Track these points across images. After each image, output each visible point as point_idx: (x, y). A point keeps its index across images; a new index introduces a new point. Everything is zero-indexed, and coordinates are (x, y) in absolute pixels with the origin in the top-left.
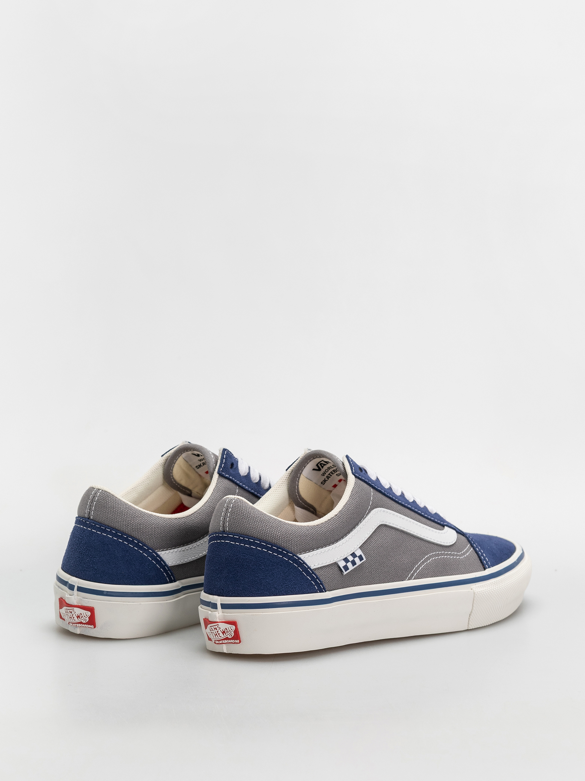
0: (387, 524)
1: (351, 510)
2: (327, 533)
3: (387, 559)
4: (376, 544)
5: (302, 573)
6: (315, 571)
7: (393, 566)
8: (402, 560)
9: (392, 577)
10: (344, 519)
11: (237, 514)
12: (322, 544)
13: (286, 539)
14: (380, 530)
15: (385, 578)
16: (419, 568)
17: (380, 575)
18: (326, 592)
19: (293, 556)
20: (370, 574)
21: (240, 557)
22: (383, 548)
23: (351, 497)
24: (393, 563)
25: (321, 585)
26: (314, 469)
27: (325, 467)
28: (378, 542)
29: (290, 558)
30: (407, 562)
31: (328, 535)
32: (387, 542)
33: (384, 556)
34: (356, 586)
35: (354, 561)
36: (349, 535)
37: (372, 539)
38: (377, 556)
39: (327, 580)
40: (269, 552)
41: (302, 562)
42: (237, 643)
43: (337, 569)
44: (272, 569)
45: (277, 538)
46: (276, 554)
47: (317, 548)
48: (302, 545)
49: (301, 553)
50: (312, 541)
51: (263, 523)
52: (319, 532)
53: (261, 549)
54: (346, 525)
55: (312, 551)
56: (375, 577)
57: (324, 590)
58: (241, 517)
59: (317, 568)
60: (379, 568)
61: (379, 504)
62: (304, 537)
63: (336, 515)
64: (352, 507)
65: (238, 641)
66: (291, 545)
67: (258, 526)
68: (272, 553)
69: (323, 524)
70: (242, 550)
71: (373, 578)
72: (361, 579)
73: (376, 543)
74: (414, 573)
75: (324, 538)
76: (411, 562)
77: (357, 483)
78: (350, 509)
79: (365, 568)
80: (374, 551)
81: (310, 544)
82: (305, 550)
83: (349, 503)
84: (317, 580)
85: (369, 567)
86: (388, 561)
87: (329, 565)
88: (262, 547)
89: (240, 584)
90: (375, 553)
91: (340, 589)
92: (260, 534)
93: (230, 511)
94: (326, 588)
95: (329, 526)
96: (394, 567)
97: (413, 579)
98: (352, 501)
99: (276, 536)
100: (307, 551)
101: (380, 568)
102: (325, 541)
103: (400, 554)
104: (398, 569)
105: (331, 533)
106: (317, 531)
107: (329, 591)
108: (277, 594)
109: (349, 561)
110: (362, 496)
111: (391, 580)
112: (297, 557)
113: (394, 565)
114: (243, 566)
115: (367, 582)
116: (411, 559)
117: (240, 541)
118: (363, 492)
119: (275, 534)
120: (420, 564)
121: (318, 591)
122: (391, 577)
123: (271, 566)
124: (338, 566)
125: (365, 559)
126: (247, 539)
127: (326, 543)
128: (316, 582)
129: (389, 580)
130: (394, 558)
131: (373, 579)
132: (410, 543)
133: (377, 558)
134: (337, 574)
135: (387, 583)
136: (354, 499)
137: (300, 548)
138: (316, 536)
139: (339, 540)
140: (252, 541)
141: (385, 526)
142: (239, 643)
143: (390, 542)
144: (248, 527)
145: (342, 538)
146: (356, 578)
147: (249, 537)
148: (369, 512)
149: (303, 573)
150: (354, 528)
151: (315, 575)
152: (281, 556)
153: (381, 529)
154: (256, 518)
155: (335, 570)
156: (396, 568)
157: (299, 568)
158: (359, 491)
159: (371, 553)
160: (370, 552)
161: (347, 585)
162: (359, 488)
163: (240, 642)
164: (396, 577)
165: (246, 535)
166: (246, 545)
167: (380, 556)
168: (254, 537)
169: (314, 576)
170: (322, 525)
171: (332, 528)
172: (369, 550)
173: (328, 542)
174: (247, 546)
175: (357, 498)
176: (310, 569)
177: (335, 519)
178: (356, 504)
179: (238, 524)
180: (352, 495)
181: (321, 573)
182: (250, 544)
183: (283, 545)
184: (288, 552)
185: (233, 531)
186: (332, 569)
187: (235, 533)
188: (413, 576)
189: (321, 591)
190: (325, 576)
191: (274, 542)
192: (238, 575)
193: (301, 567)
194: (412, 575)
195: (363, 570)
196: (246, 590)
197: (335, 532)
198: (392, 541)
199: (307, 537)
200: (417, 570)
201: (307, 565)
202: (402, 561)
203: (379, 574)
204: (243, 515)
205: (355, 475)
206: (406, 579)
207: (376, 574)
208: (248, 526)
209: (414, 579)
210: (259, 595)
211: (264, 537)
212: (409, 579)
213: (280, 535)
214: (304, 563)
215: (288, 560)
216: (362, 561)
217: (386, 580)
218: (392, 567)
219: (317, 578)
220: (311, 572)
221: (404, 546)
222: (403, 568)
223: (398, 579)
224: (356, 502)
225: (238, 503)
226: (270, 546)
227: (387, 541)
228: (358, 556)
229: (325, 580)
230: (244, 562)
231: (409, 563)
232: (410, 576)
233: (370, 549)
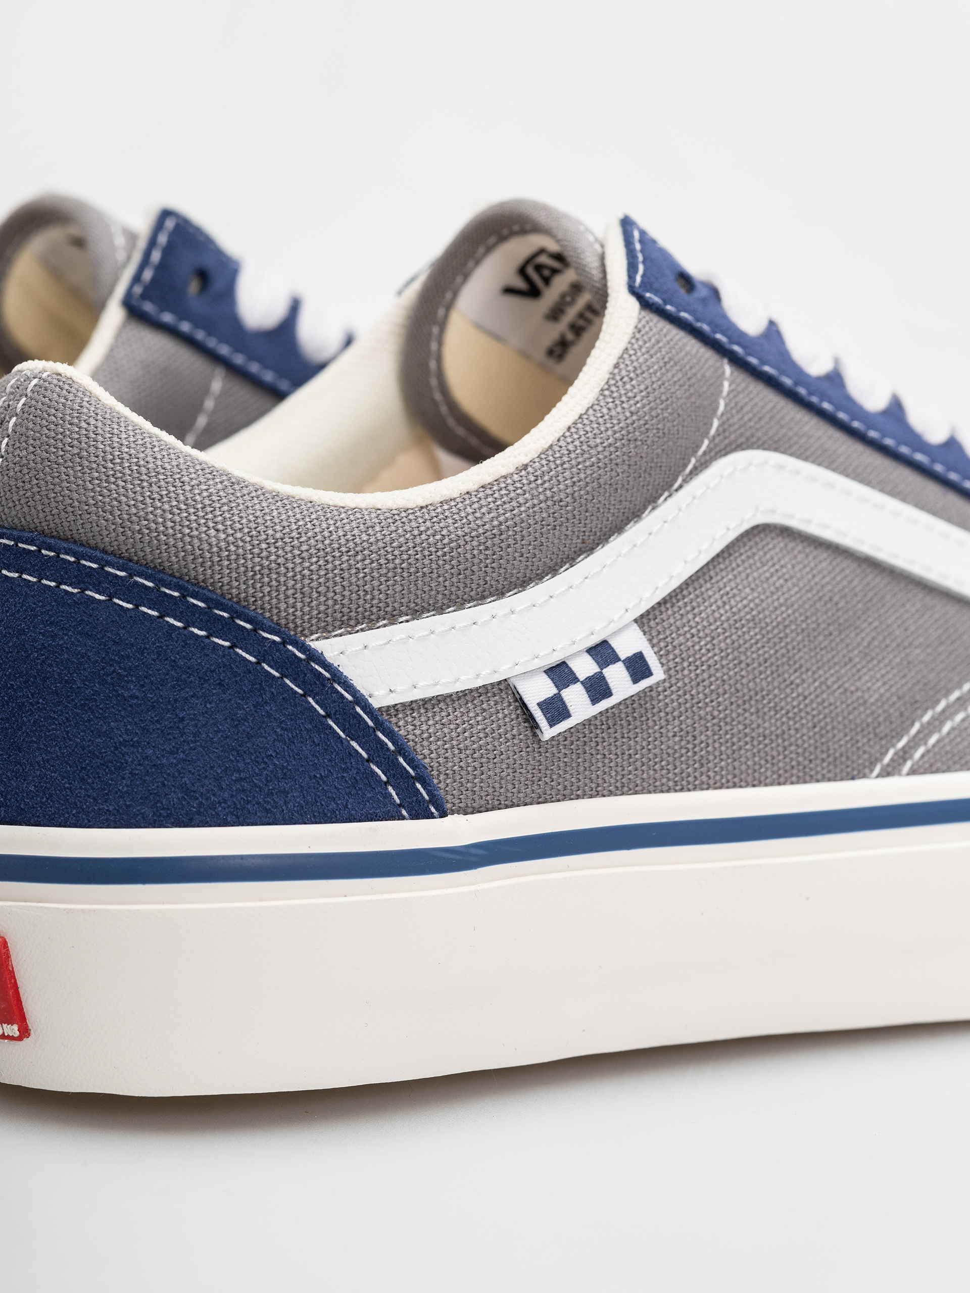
0: (794, 523)
1: (600, 449)
2: (468, 547)
3: (780, 679)
4: (727, 607)
5: (322, 723)
6: (394, 720)
7: (807, 713)
8: (853, 688)
9: (801, 759)
10: (562, 487)
11: (38, 442)
12: (440, 597)
13: (249, 564)
14: (754, 550)
15: (763, 762)
16: (942, 723)
17: (740, 748)
18: (443, 814)
19: (284, 643)
20: (688, 742)
21: (35, 640)
22: (762, 628)
23: (607, 393)
24: (805, 698)
25: (419, 786)
26: (509, 291)
27: (561, 283)
28: (738, 599)
29: (265, 652)
30: (881, 695)
31: (469, 556)
32: (781, 605)
33: (760, 665)
34: (611, 794)
35: (604, 678)
36: (585, 560)
37: (708, 585)
38: (724, 662)
39: (456, 760)
40: (168, 619)
41: (327, 675)
42: (11, 1038)
43: (509, 710)
44: (176, 700)
45: (208, 555)
46: (201, 629)
47: (416, 614)
48: (331, 595)
49: (327, 632)
50: (383, 579)
51: (145, 484)
52: (424, 537)
53: (130, 606)
54: (570, 516)
55: (385, 626)
56: (711, 758)
57: (433, 810)
58: (53, 457)
59: (403, 704)
60: (734, 715)
61: (759, 434)
62: (345, 558)
63: (525, 467)
64: (610, 433)
65: (15, 1027)
66: (274, 594)
67: (124, 499)
68: (185, 628)
69: (453, 503)
70: (43, 606)
71: (704, 761)
72: (638, 764)
73: (725, 603)
74: (911, 748)
75: (447, 567)
76: (899, 698)
77: (647, 333)
78: (598, 441)
79: (662, 714)
80: (713, 638)
81: (376, 593)
82: (350, 619)
83: (592, 418)
84: (401, 760)
85: (682, 709)
86: (783, 686)
87: (471, 691)
88: (139, 595)
89: (31, 765)
90: (717, 651)
91: (526, 804)
92: (129, 533)
93: (10, 430)
94: (449, 797)
95: (478, 515)
96: (809, 717)
97: (908, 774)
98: (609, 409)
99: (206, 546)
100: (358, 623)
101: (741, 718)
102: (454, 580)
103: (847, 660)
104: (833, 728)
105: (487, 548)
106: (416, 532)
107: (466, 814)
108: (191, 820)
109: (575, 680)
110: (662, 390)
111: (795, 771)
112: (304, 648)
113: (814, 705)
114: (44, 680)
115: (669, 779)
116: (903, 685)
117: (42, 567)
118: (670, 374)
119: (200, 540)
120: (948, 707)
121: (404, 812)
122: (792, 759)
123: (173, 687)
124: (516, 701)
125: (658, 674)
126: (72, 559)
127: (460, 593)
128: (390, 766)
129: (786, 771)
130: (816, 676)
131: (702, 765)
132: (906, 616)
133: (725, 670)
134: (509, 736)
135: (772, 784)
136: (624, 399)
137: (322, 608)
138: (405, 557)
139: (531, 580)
140: (95, 566)
141: (786, 532)
142: (20, 1039)
143: (801, 606)
144: (76, 503)
145: (553, 570)
146: (612, 757)
147: (83, 548)
148: (703, 465)
149: (331, 727)
150: (619, 529)
151: (390, 734)
152: (227, 644)
153: (760, 546)
154: (118, 461)
155: (500, 715)
156: (819, 722)
157: (310, 700)
158: (649, 368)
159: (697, 647)
160: (690, 644)
161: (565, 788)
162: (652, 352)
163: (25, 1032)
164: (818, 762)
165: (67, 540)
166: (63, 587)
167: (743, 665)
168: (104, 551)
169: (386, 740)
170: (446, 507)
171: (496, 523)
172: (688, 636)
173: (474, 586)
174: (69, 589)
175: (638, 398)
176: (367, 708)
177: (518, 485)
178: (629, 421)
179: (36, 489)
180: (612, 382)
181: (424, 727)
182: (84, 578)
183: (237, 589)
184: (258, 624)
185: (16, 521)
186: (484, 710)
187: (23, 530)
188: (905, 760)
189: (420, 812)
190: (445, 743)
191: (193, 573)
192: (24, 723)
193: (317, 694)
194: (904, 755)
195: (651, 723)
196: (51, 795)
197: (511, 541)
198: (809, 599)
199: (359, 557)
200: (930, 734)
201: (349, 687)
202: (857, 689)
203: (733, 744)
204: (60, 445)
205: (640, 298)
206: (872, 771)
207: (717, 745)
208: (75, 496)
209: (913, 772)
210: (107, 820)
211: (148, 550)
212: (887, 773)
213: (223, 544)
214: (337, 676)
215: (258, 663)
216: (644, 684)
217: (769, 773)
218: (803, 714)
219: (401, 749)
220: (370, 723)
221: (870, 624)
222: (858, 721)
223: (829, 771)
224: (628, 414)
225: (48, 393)
226: (176, 594)
227: (786, 600)
228: (623, 657)
229: (441, 760)
230: (50, 665)
231: (888, 700)
232: (892, 760)
233: (694, 631)
